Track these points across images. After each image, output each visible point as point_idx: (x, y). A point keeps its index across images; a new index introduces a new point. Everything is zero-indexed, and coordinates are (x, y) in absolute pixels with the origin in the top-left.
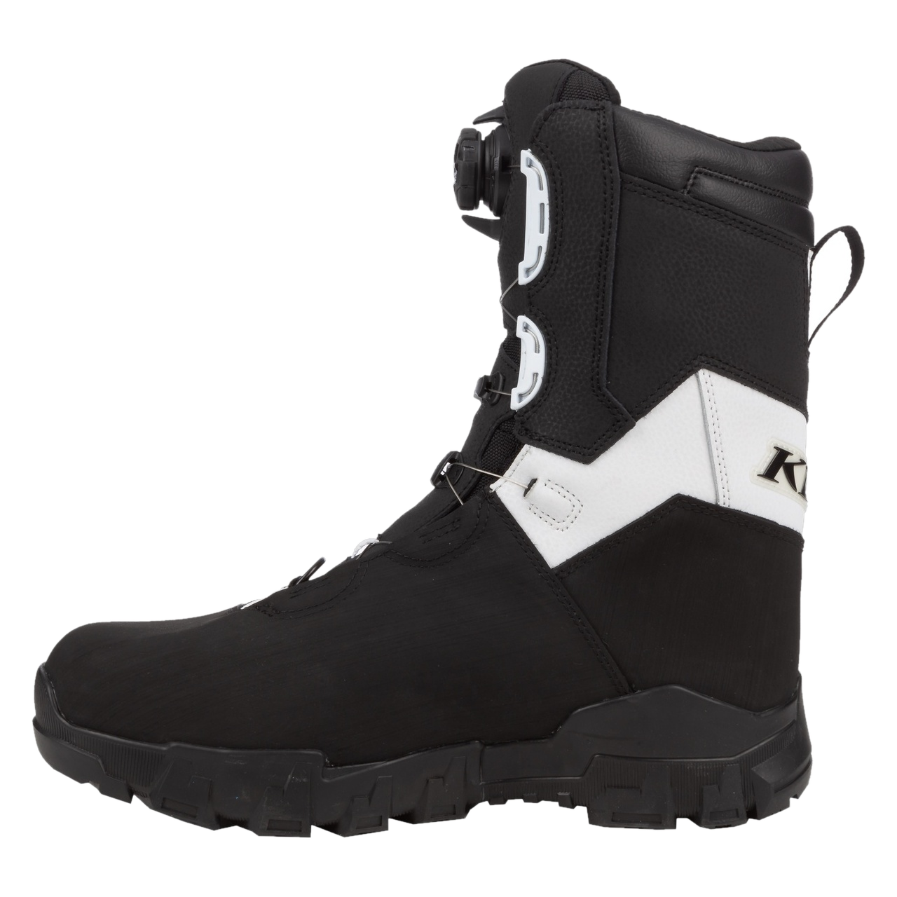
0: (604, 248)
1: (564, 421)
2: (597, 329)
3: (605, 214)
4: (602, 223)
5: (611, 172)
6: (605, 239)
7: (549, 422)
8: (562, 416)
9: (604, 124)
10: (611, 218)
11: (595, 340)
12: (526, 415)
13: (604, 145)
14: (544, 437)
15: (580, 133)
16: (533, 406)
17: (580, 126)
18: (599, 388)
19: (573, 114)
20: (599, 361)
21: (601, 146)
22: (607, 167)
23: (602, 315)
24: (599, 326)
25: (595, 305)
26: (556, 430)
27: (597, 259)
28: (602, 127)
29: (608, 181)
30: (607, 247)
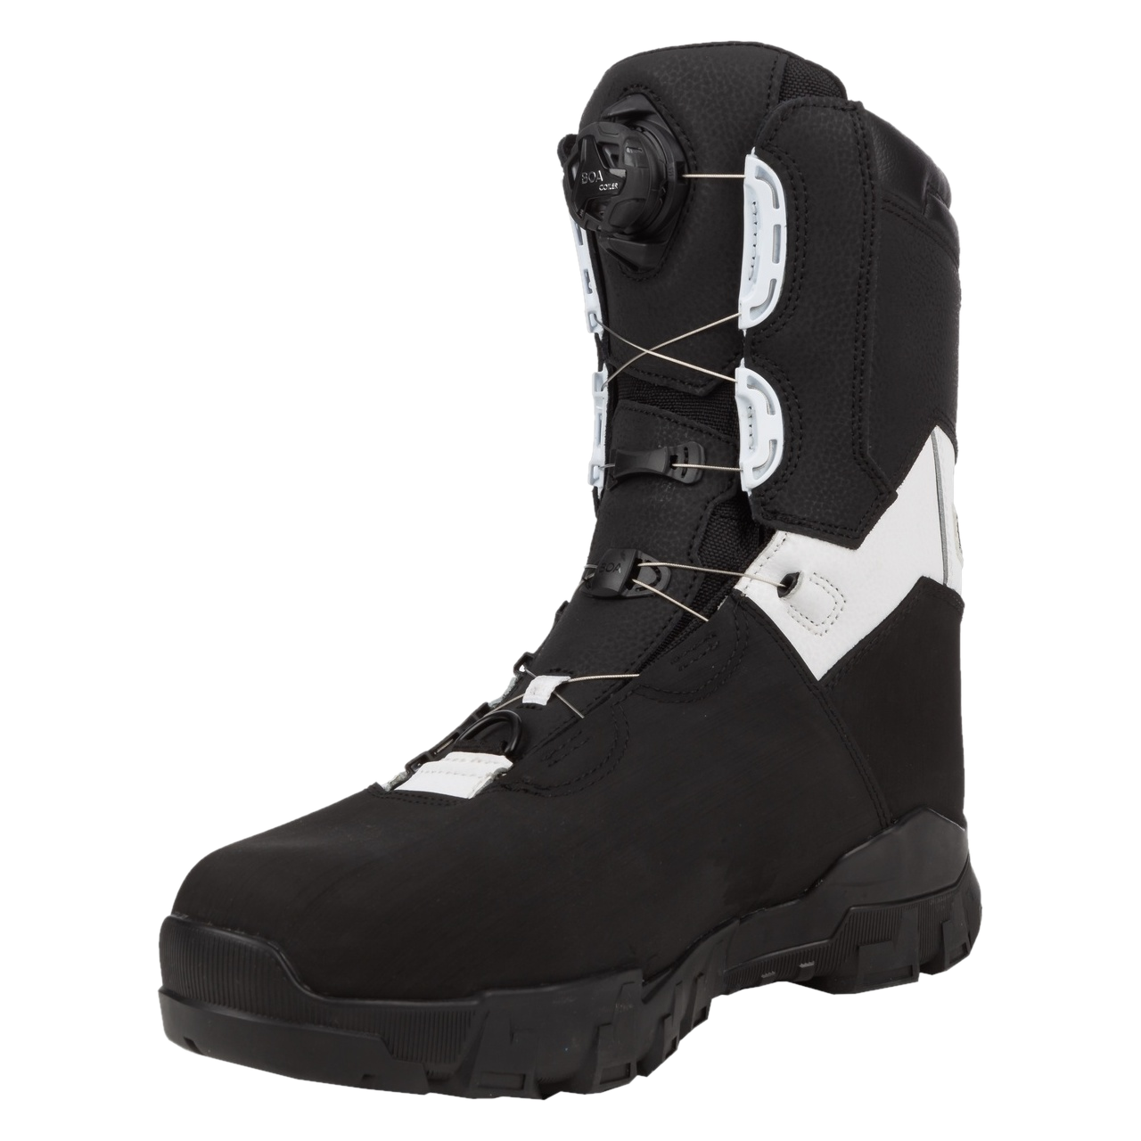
0: (863, 282)
1: (825, 497)
2: (856, 382)
3: (864, 239)
4: (860, 250)
5: (873, 188)
6: (864, 270)
7: (807, 501)
8: (821, 492)
9: (862, 128)
10: (871, 244)
11: (854, 396)
12: (769, 493)
13: (864, 155)
14: (804, 519)
15: (835, 138)
16: (776, 483)
17: (834, 129)
18: (863, 455)
19: (822, 114)
20: (860, 421)
21: (860, 155)
22: (868, 181)
23: (862, 364)
24: (858, 378)
25: (853, 352)
26: (818, 510)
27: (856, 295)
28: (860, 132)
29: (869, 199)
30: (868, 280)
